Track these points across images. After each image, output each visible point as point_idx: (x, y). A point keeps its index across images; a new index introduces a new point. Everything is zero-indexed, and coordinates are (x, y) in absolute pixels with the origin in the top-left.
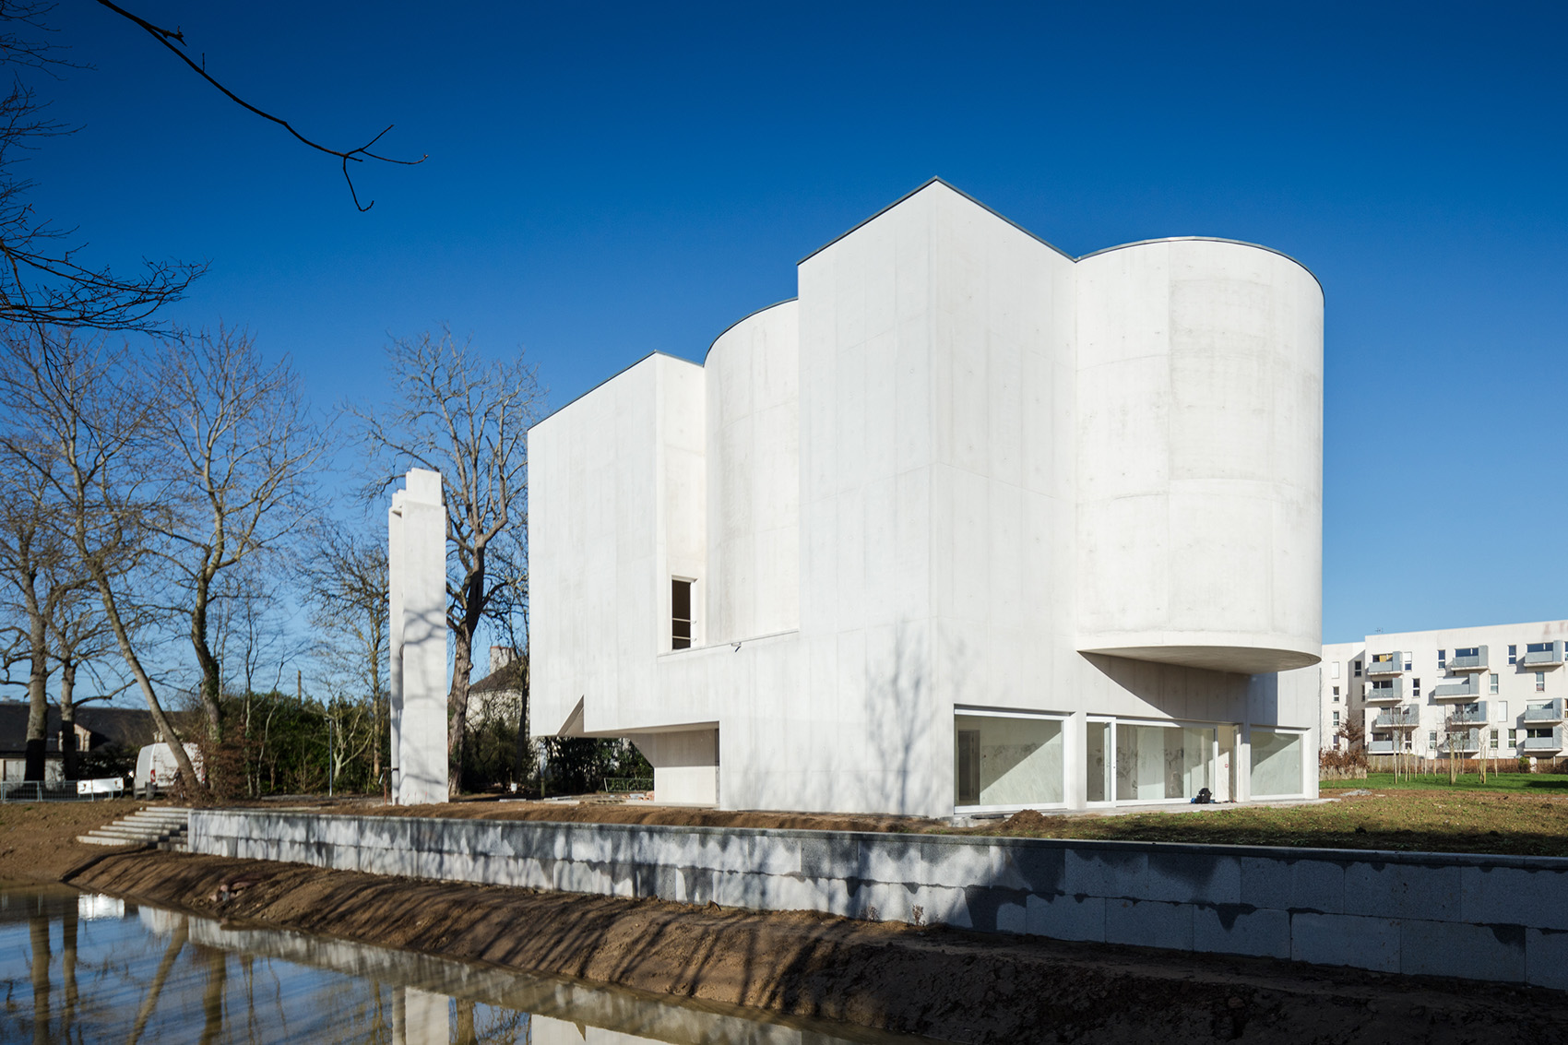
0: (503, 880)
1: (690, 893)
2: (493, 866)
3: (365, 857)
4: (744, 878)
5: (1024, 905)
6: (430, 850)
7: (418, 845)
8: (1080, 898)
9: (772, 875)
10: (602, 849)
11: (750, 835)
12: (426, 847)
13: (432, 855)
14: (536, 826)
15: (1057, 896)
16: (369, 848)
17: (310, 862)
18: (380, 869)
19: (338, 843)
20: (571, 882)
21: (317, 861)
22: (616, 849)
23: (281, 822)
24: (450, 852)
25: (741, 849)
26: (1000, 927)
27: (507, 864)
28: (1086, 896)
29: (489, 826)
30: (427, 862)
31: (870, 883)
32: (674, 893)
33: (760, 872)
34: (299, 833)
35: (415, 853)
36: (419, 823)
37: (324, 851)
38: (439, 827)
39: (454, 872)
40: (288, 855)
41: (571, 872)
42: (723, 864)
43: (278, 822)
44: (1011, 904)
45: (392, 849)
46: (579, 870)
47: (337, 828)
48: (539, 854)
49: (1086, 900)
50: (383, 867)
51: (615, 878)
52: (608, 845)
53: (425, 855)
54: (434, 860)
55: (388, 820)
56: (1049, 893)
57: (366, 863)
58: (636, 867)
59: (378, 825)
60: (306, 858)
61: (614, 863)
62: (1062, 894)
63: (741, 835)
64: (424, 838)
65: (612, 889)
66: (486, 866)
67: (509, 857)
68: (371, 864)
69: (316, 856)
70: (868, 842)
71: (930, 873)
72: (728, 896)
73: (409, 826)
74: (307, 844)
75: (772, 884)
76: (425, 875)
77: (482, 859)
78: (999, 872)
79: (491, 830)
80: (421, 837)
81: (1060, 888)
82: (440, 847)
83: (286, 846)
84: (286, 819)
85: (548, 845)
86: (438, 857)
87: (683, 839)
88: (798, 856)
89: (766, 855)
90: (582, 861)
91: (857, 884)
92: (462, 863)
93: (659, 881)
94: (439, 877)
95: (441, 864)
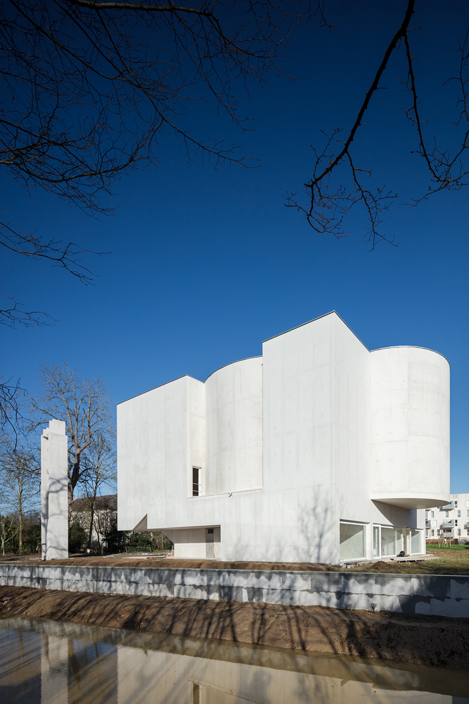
0: (146, 593)
1: (251, 599)
2: (140, 588)
3: (66, 584)
4: (281, 592)
5: (429, 603)
6: (104, 581)
7: (97, 578)
8: (458, 600)
9: (295, 591)
10: (202, 580)
11: (285, 574)
12: (102, 579)
13: (105, 583)
14: (165, 570)
15: (446, 599)
16: (68, 580)
17: (33, 587)
18: (75, 589)
19: (50, 577)
20: (185, 594)
21: (37, 586)
22: (210, 580)
23: (16, 569)
24: (115, 582)
25: (280, 579)
26: (416, 613)
27: (149, 587)
28: (462, 599)
29: (138, 570)
30: (102, 587)
31: (349, 594)
32: (241, 598)
33: (290, 589)
34: (27, 573)
35: (95, 582)
36: (97, 569)
37: (41, 581)
38: (109, 571)
39: (118, 590)
40: (19, 583)
41: (185, 590)
42: (269, 586)
43: (14, 568)
44: (422, 603)
45: (81, 580)
46: (189, 590)
47: (49, 572)
48: (166, 583)
49: (461, 601)
50: (76, 588)
51: (209, 593)
52: (205, 578)
53: (101, 583)
54: (106, 585)
55: (80, 568)
56: (442, 598)
57: (66, 586)
58: (221, 588)
59: (74, 570)
60: (31, 584)
61: (209, 586)
62: (449, 598)
63: (280, 574)
64: (101, 575)
65: (208, 597)
66: (136, 588)
67: (149, 584)
68: (69, 587)
69: (37, 584)
70: (347, 576)
71: (381, 589)
72: (274, 600)
73: (91, 570)
74: (31, 579)
75: (297, 595)
76: (101, 592)
77: (134, 585)
78: (418, 590)
79: (139, 572)
80: (99, 575)
81: (448, 595)
82: (109, 579)
83: (18, 580)
84: (19, 567)
85: (171, 578)
86: (108, 584)
87: (246, 575)
88: (309, 582)
89: (293, 581)
90: (190, 585)
91: (340, 595)
92: (123, 587)
93: (234, 594)
94: (109, 592)
95: (110, 587)
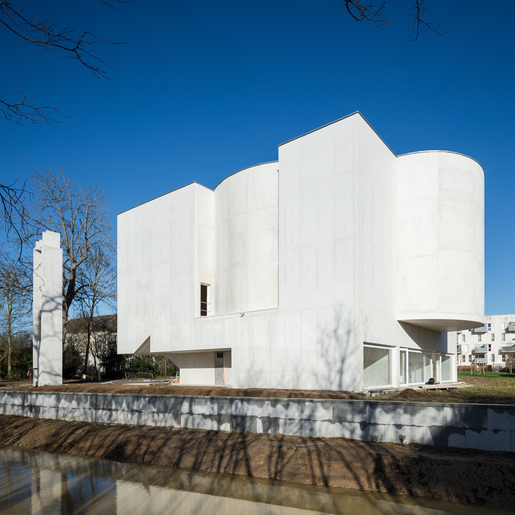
0: (150, 423)
1: (266, 430)
2: (144, 417)
3: (61, 413)
4: (299, 422)
5: (464, 434)
6: (103, 409)
7: (95, 406)
8: (496, 431)
9: (315, 421)
10: (212, 409)
11: (304, 402)
12: (101, 407)
13: (105, 412)
14: (171, 397)
15: (483, 431)
16: (63, 408)
17: (25, 415)
18: (71, 418)
19: (44, 405)
20: (193, 424)
21: (30, 415)
22: (220, 408)
23: (6, 396)
24: (116, 410)
25: (298, 408)
26: (449, 445)
27: (153, 416)
28: (500, 430)
29: (141, 397)
30: (101, 415)
31: (375, 424)
32: (255, 429)
33: (310, 419)
34: (18, 401)
35: (94, 411)
36: (96, 396)
37: (33, 410)
38: (109, 398)
39: (119, 420)
40: (10, 412)
41: (193, 420)
42: (287, 416)
43: (4, 395)
44: (456, 434)
45: (78, 408)
46: (198, 419)
47: (43, 399)
48: (173, 411)
49: (499, 432)
50: (73, 417)
51: (220, 423)
52: (216, 407)
53: (100, 411)
54: (106, 414)
55: (77, 395)
56: (478, 429)
57: (62, 415)
58: (233, 417)
59: (70, 397)
60: (23, 413)
61: (219, 415)
62: (486, 429)
63: (299, 402)
64: (100, 403)
65: (219, 428)
66: (139, 417)
67: (153, 412)
68: (64, 416)
69: (29, 413)
70: (373, 405)
71: (412, 420)
72: (292, 431)
73: (89, 397)
74: (23, 406)
75: (317, 425)
76: (100, 421)
77: (137, 414)
78: (452, 420)
79: (142, 400)
80: (98, 403)
81: (485, 426)
82: (109, 408)
83: (9, 408)
84: (9, 394)
85: (178, 407)
86: (108, 413)
87: (261, 403)
88: (331, 411)
89: (313, 410)
90: (199, 414)
91: (366, 425)
92: (124, 416)
93: (248, 424)
94: (109, 422)
95: (111, 416)
